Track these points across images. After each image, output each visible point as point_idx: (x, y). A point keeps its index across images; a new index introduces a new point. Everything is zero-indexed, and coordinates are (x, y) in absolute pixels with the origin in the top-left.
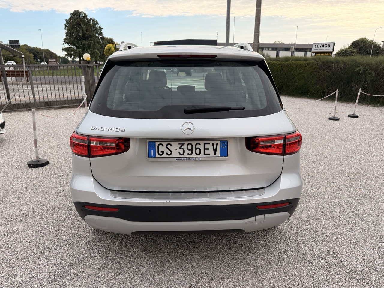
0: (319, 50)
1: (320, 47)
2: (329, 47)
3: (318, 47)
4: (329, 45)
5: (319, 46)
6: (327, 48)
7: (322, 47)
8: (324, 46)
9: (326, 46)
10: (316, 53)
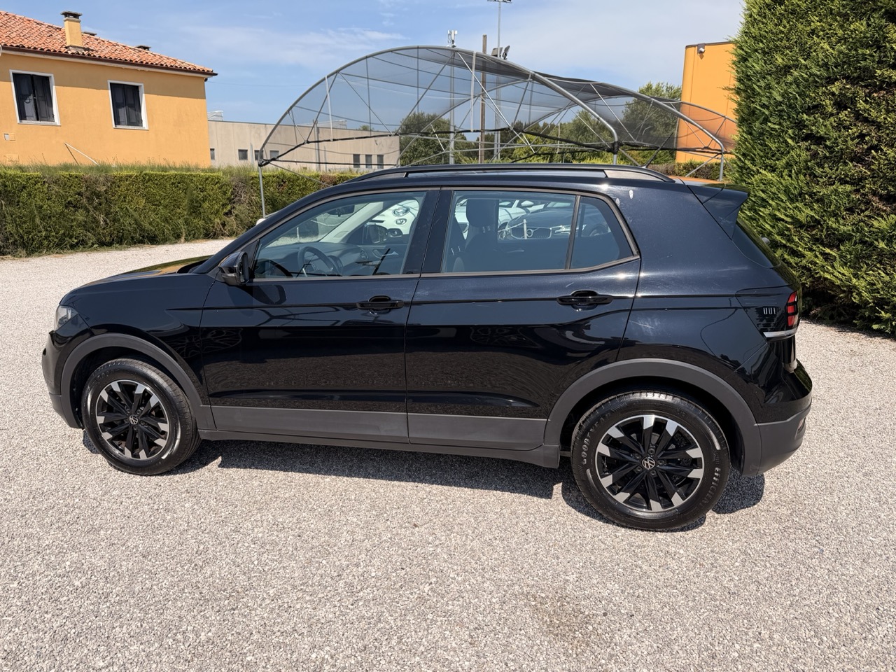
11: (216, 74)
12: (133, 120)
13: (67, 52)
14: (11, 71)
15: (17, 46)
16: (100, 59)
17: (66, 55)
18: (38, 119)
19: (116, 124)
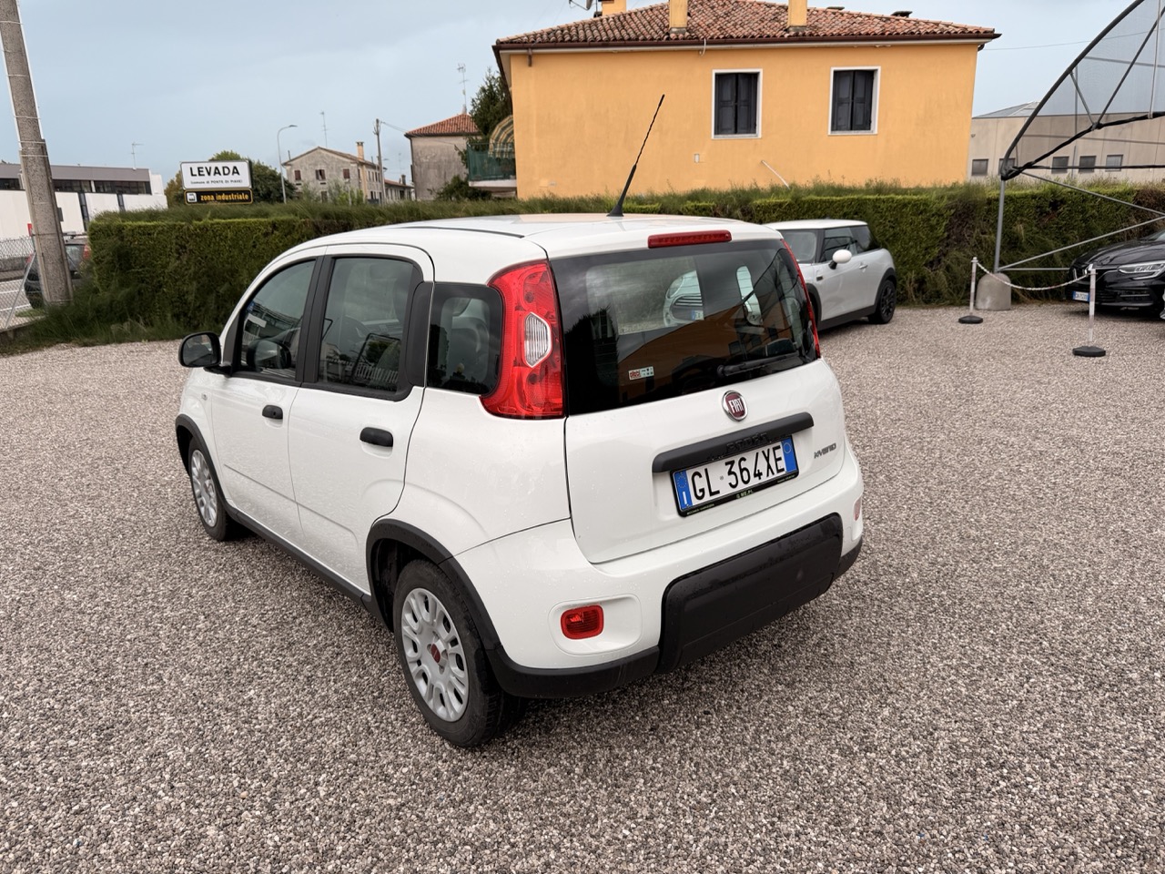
0: (208, 182)
1: (209, 174)
2: (236, 175)
3: (200, 175)
4: (235, 168)
5: (205, 172)
6: (231, 177)
7: (215, 173)
8: (222, 172)
9: (226, 171)
10: (200, 193)
11: (998, 36)
12: (859, 121)
13: (782, 36)
14: (715, 71)
15: (724, 38)
16: (825, 39)
17: (782, 40)
18: (736, 132)
19: (832, 130)
